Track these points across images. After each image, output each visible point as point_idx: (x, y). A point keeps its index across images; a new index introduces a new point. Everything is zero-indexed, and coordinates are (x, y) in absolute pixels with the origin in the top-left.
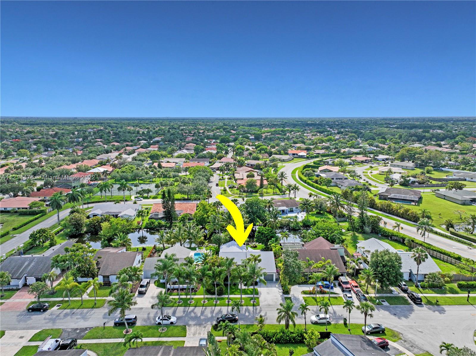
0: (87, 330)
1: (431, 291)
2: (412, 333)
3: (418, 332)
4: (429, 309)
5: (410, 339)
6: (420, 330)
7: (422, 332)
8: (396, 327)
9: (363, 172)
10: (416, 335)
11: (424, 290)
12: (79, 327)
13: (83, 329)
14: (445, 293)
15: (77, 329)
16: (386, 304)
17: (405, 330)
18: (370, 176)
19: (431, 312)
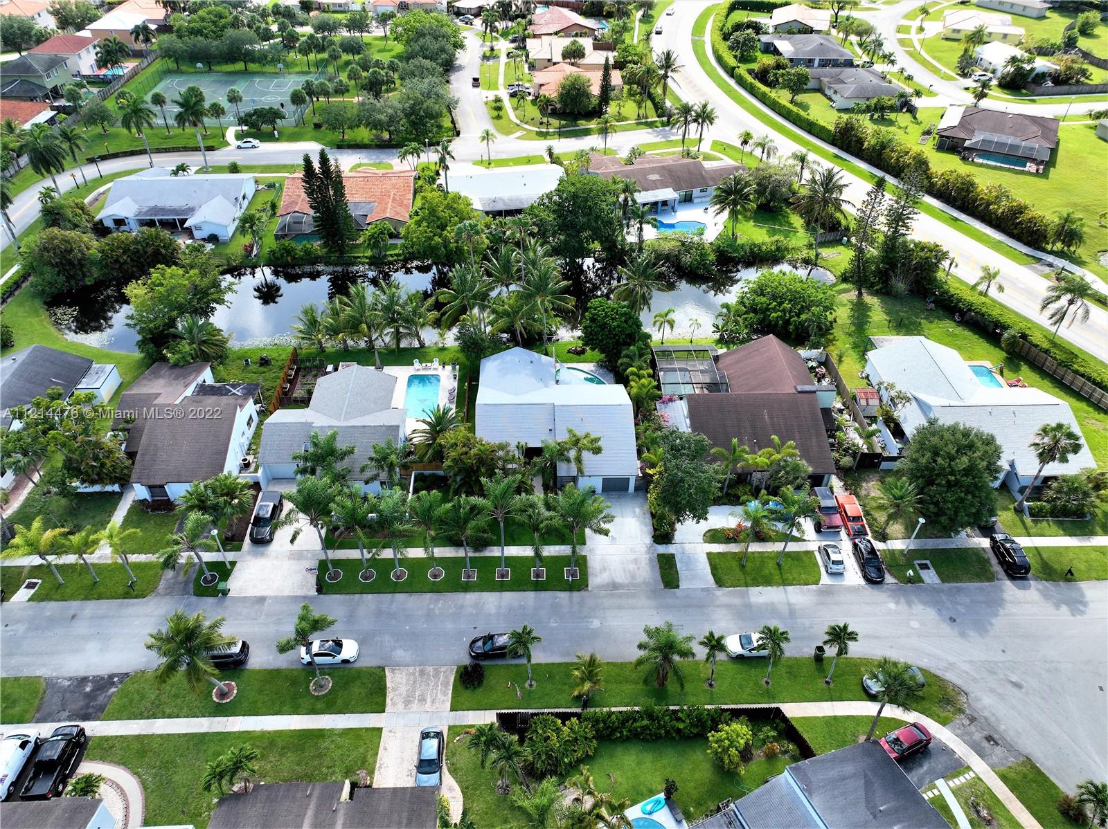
0: (113, 684)
1: (1054, 528)
2: (992, 691)
3: (1009, 686)
4: (1046, 596)
5: (986, 714)
6: (1014, 679)
7: (1017, 685)
8: (951, 666)
9: (899, 30)
10: (1001, 697)
11: (1035, 522)
12: (91, 673)
13: (102, 678)
14: (1092, 533)
15: (84, 680)
16: (930, 576)
17: (974, 680)
18: (918, 47)
19: (1049, 608)
